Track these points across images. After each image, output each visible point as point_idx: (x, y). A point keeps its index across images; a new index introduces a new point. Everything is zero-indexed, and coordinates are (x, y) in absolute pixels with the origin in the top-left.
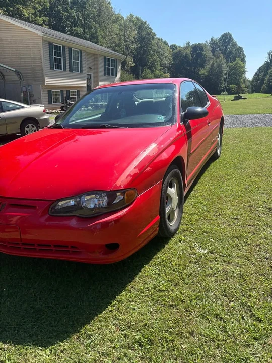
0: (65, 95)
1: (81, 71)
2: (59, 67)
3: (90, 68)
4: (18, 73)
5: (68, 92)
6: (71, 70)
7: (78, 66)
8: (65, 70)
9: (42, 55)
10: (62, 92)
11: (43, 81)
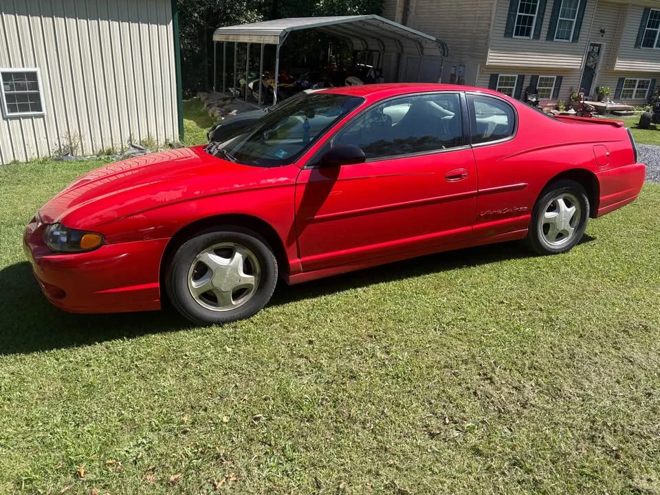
0: (526, 84)
1: (576, 39)
2: (523, 31)
3: (602, 31)
4: (442, 45)
5: (534, 78)
6: (550, 37)
7: (570, 28)
8: (537, 36)
9: (494, 11)
10: (522, 78)
11: (485, 58)
